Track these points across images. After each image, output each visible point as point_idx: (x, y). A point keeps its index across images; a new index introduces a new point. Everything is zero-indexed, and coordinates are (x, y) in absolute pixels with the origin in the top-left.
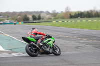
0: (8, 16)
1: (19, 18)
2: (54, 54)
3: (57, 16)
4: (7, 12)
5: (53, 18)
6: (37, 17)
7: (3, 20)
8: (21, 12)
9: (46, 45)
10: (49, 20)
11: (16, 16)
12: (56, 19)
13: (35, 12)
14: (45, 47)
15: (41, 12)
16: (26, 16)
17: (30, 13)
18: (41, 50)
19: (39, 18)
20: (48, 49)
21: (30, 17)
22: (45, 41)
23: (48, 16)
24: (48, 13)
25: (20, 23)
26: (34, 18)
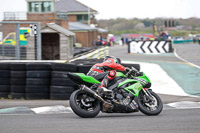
0: (194, 27)
4: (191, 19)
7: (183, 35)
9: (122, 93)
22: (120, 84)
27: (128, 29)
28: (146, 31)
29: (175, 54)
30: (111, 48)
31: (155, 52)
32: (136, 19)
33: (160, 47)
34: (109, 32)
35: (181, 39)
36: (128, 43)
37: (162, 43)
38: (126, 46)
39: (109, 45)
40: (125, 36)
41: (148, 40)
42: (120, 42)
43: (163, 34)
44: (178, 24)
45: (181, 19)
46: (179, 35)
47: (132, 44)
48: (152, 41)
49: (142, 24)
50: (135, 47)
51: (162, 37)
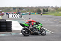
0: (28, 10)
1: (35, 11)
2: (41, 34)
3: (58, 10)
4: (27, 7)
5: (55, 10)
6: (46, 10)
7: (25, 12)
8: (36, 7)
10: (53, 12)
11: (33, 9)
12: (57, 11)
13: (44, 7)
14: (35, 30)
15: (49, 7)
16: (39, 9)
17: (42, 7)
18: (32, 32)
19: (47, 11)
20: (37, 32)
21: (42, 10)
22: (35, 26)
23: (52, 9)
24: (52, 7)
25: (36, 14)
26: (44, 11)
27: (8, 10)
28: (14, 11)
29: (23, 18)
30: (3, 16)
31: (16, 17)
32: (10, 7)
33: (18, 16)
34: (2, 11)
35: (24, 13)
36: (8, 15)
37: (19, 15)
38: (7, 16)
39: (2, 15)
40: (7, 12)
41: (14, 14)
42: (6, 14)
43: (19, 12)
44: (23, 9)
45: (24, 7)
46: (24, 12)
47: (9, 15)
48: (15, 14)
49: (12, 9)
50: (10, 16)
51: (19, 13)
